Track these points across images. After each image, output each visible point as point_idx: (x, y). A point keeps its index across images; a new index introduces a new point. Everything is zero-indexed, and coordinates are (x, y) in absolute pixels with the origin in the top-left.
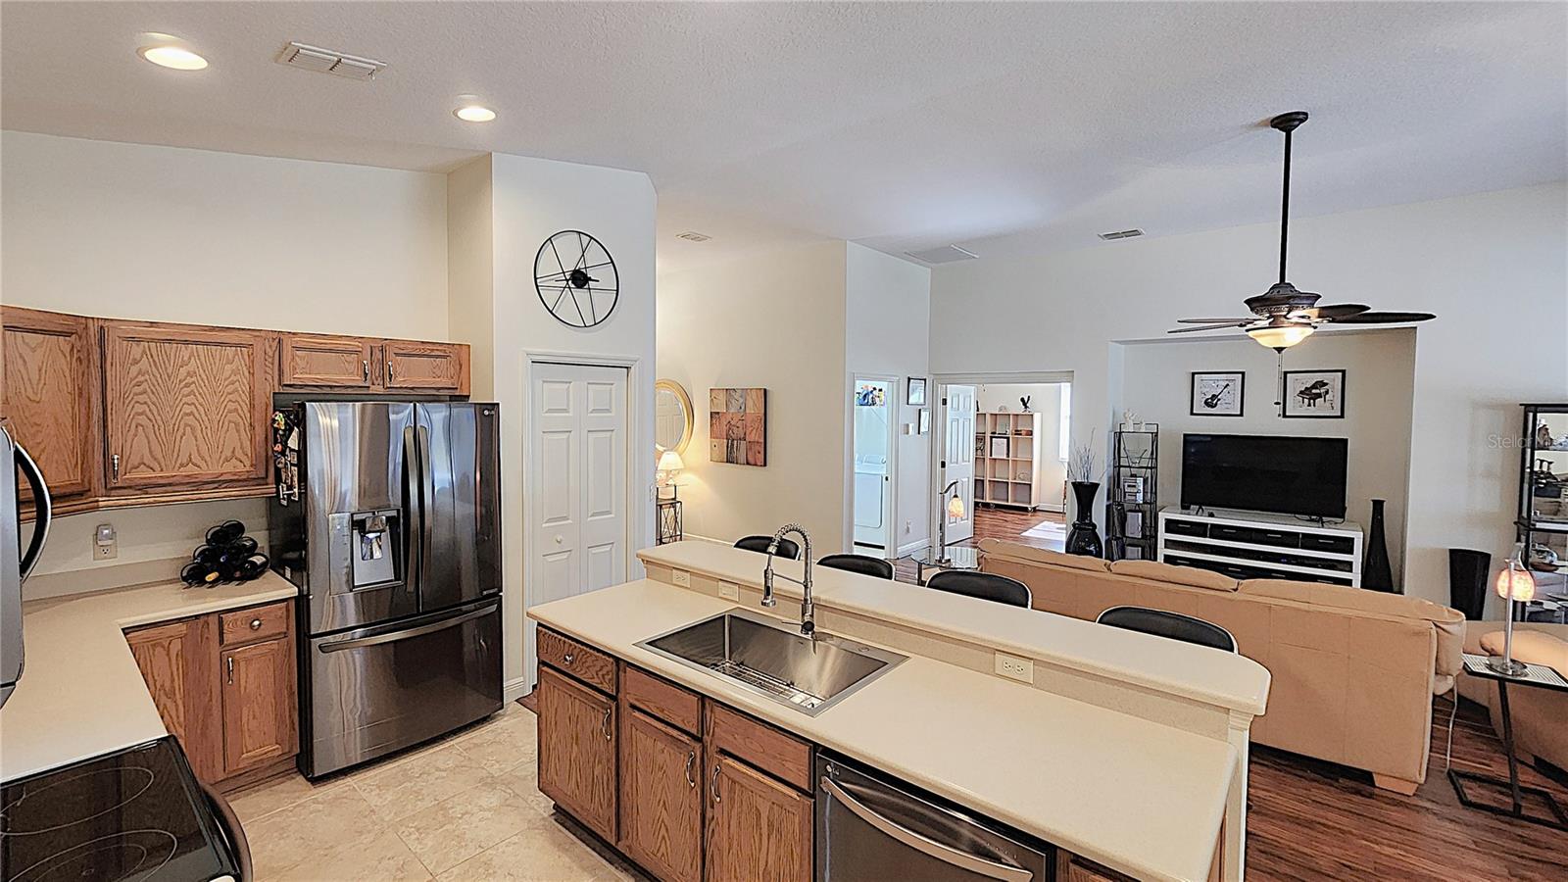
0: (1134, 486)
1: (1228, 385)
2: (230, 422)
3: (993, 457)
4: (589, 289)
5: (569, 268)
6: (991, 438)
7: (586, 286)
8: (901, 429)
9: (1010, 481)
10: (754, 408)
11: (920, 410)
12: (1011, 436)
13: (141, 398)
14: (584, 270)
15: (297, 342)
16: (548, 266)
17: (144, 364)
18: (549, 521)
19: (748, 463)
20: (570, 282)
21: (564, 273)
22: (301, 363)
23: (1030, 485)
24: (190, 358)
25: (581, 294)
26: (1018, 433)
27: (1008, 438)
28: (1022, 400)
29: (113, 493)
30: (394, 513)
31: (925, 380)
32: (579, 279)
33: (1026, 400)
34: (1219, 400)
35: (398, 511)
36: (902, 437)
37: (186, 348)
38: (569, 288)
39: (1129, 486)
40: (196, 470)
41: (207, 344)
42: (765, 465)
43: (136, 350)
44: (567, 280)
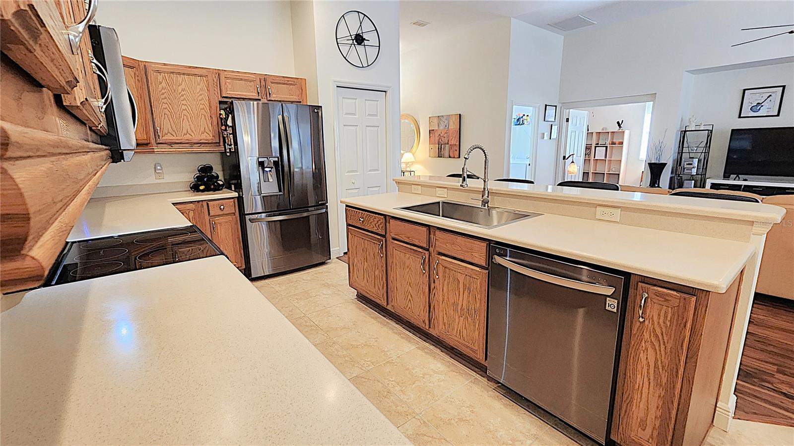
0: (691, 164)
1: (770, 96)
2: (202, 114)
3: (596, 158)
4: (364, 45)
5: (354, 33)
6: (596, 147)
7: (363, 44)
8: (540, 136)
9: (606, 172)
10: (453, 126)
11: (552, 125)
12: (608, 146)
13: (165, 101)
14: (361, 34)
15: (226, 75)
16: (343, 32)
17: (164, 84)
18: (349, 172)
19: (450, 157)
20: (354, 41)
21: (351, 36)
22: (230, 86)
23: (619, 174)
24: (182, 82)
25: (360, 48)
26: (613, 143)
27: (607, 147)
28: (618, 123)
29: (159, 145)
30: (276, 159)
31: (556, 106)
32: (359, 39)
33: (620, 123)
34: (762, 106)
35: (278, 158)
36: (540, 140)
37: (180, 77)
38: (354, 45)
39: (687, 164)
40: (190, 137)
41: (188, 75)
42: (459, 157)
43: (160, 77)
44: (353, 40)
